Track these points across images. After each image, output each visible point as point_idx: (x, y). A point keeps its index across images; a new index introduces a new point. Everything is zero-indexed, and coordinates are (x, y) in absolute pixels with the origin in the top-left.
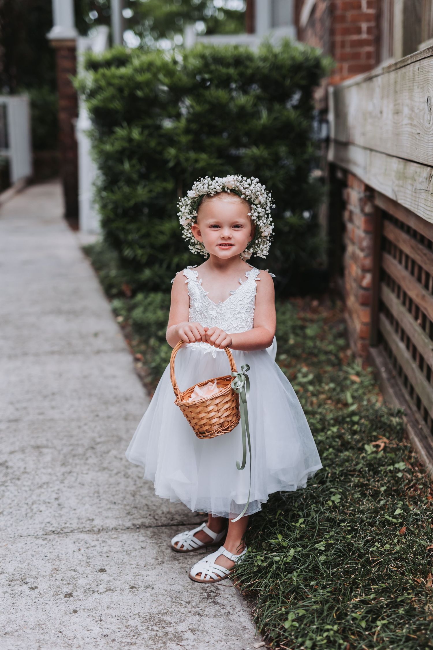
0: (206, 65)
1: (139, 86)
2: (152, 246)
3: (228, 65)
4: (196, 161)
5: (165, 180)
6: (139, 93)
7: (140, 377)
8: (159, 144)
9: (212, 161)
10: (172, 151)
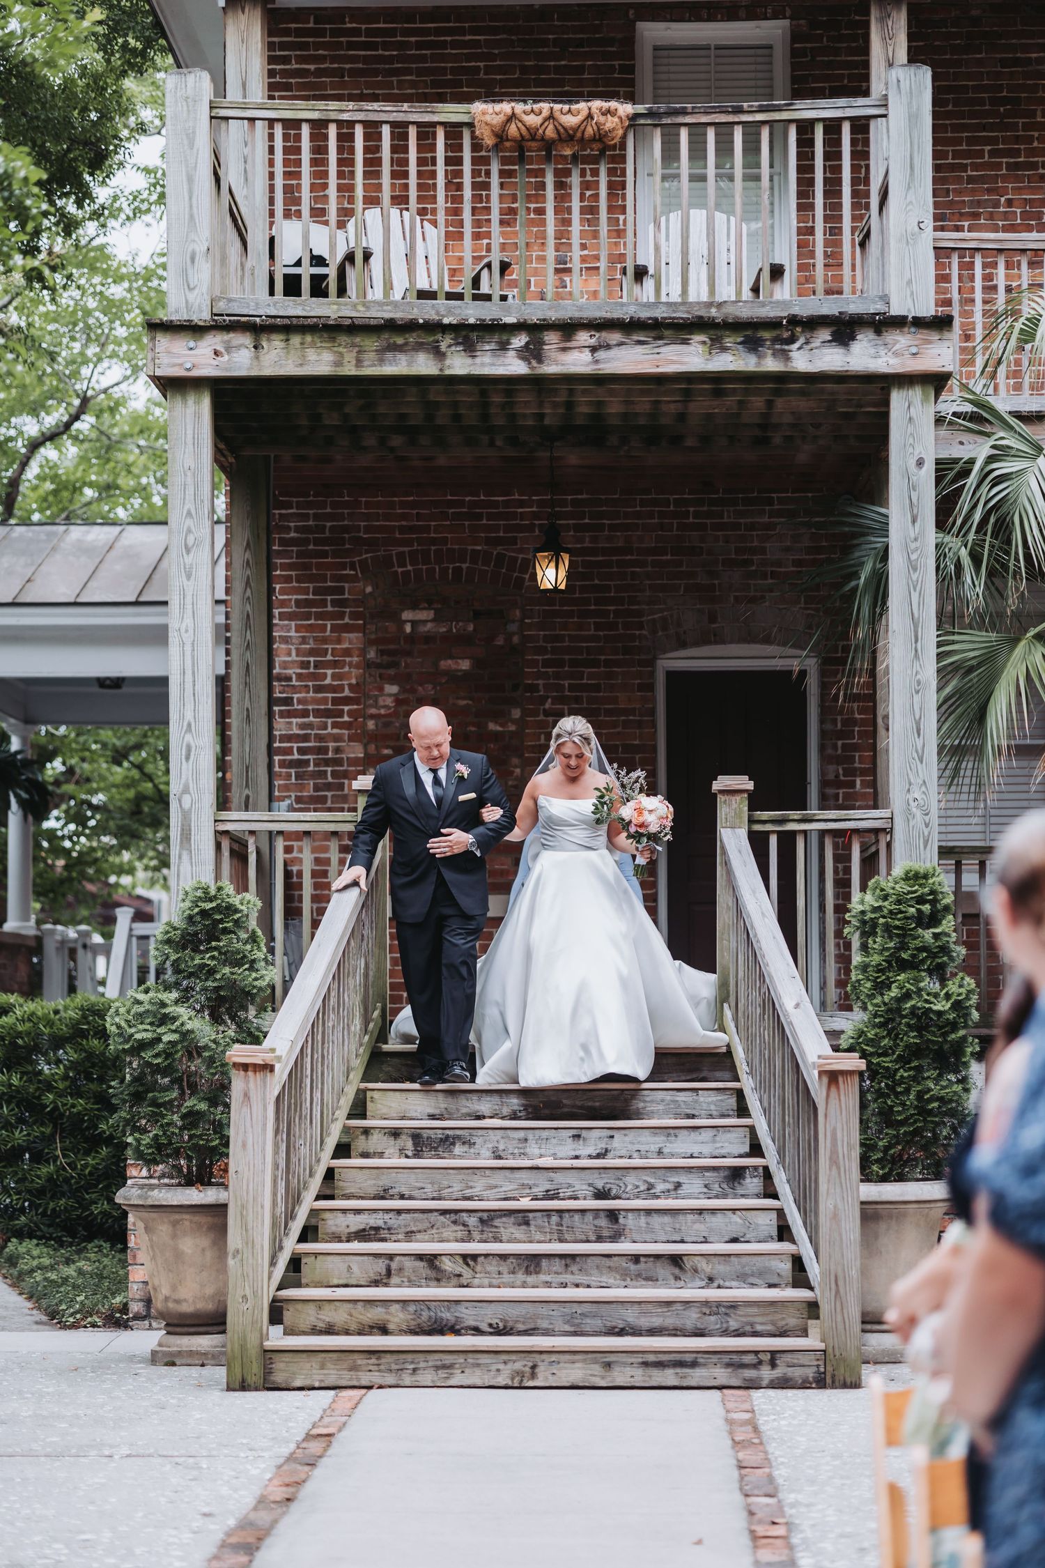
0: (84, 1017)
1: (19, 1035)
4: (73, 1106)
5: (43, 1124)
6: (20, 1042)
8: (38, 1088)
9: (89, 1106)
10: (51, 1096)
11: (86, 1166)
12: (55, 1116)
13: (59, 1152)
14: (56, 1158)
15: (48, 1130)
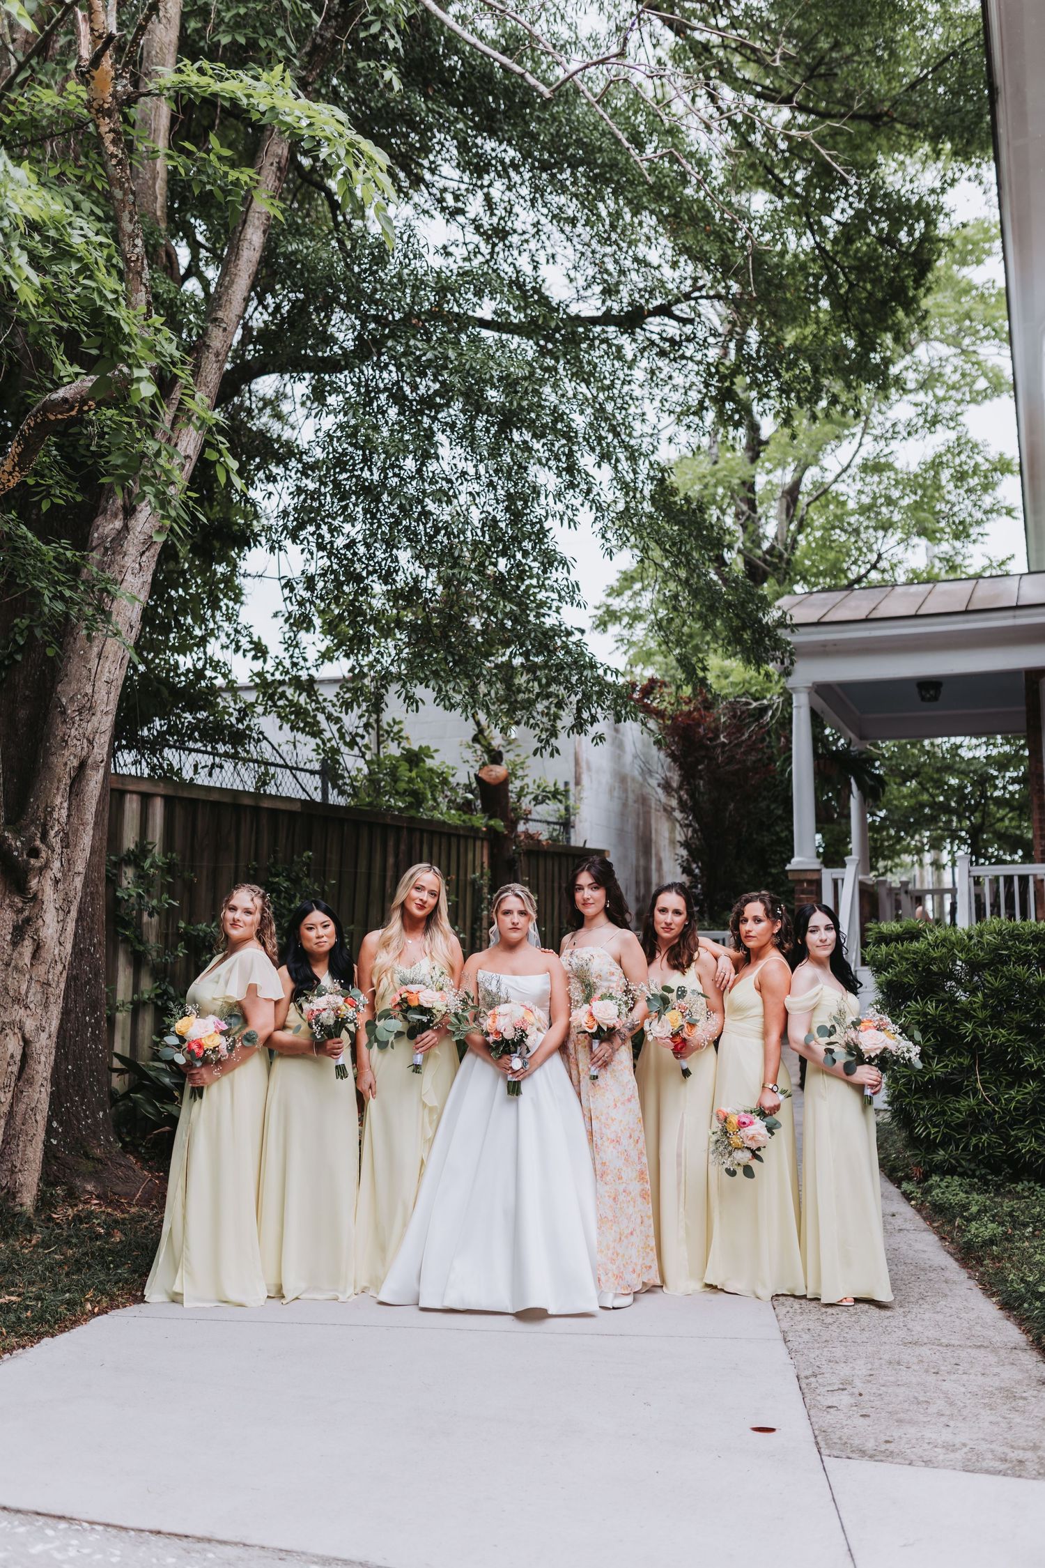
0: (1003, 941)
1: (933, 961)
2: (947, 1125)
3: (1026, 943)
5: (960, 1055)
6: (934, 968)
7: (952, 1255)
8: (956, 1018)
9: (1012, 1037)
10: (970, 1026)
11: (1009, 1101)
12: (974, 1048)
13: (979, 1085)
14: (976, 1092)
15: (966, 1061)
